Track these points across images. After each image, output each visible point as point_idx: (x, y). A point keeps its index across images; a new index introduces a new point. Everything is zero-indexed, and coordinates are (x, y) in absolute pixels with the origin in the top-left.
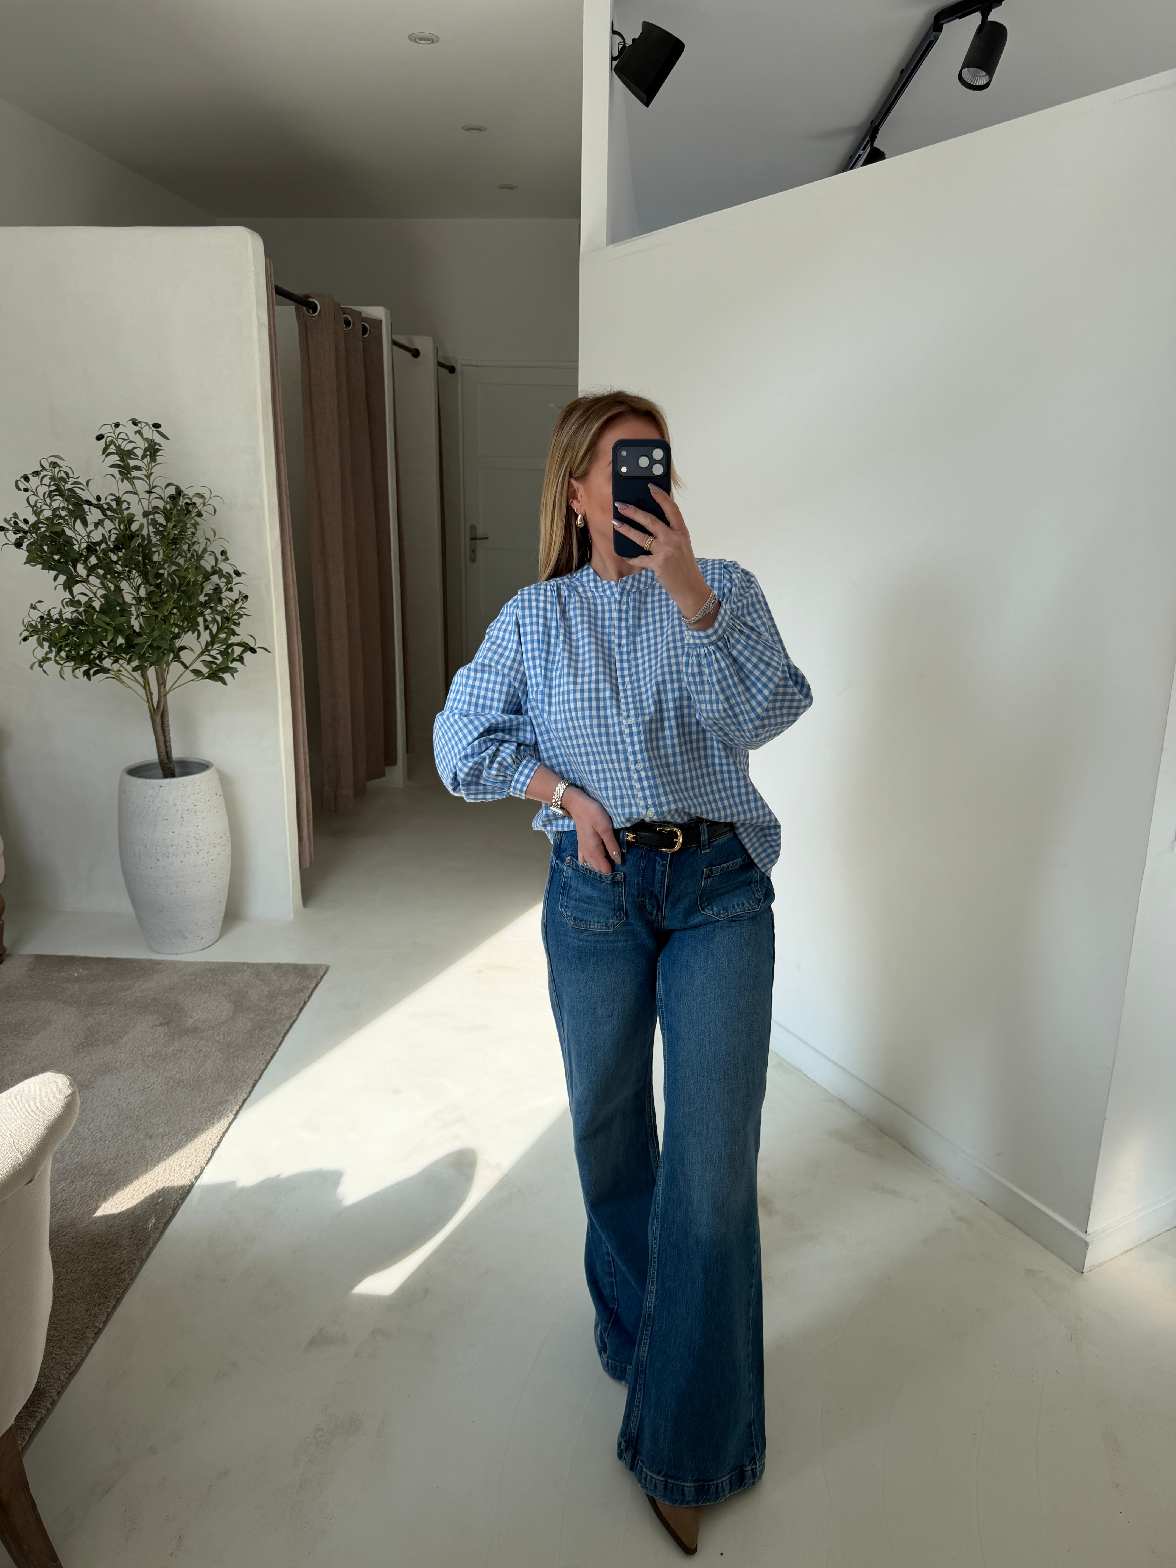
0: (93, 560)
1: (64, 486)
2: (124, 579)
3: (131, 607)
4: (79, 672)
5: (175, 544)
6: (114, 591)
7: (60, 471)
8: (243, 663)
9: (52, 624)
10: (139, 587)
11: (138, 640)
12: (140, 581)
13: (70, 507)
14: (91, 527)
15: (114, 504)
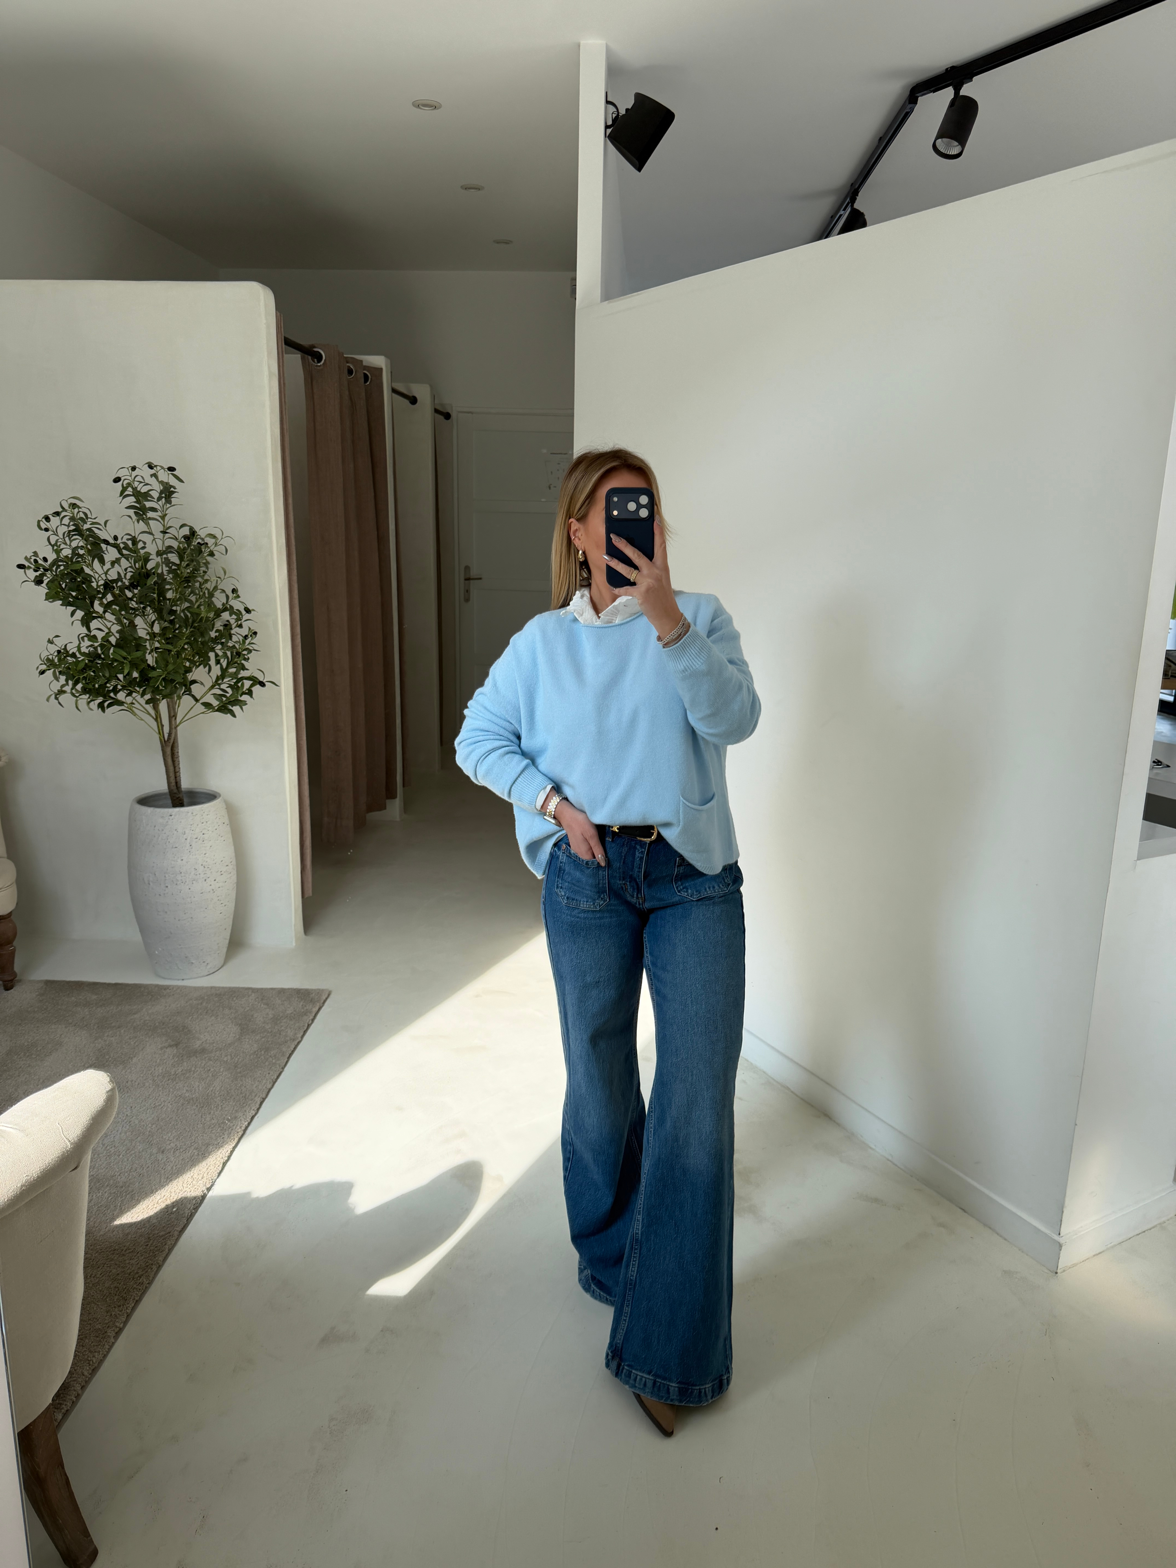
0: (110, 598)
1: (82, 526)
2: (138, 615)
3: (146, 642)
4: (94, 705)
5: (188, 581)
6: (128, 626)
7: (79, 512)
8: (251, 696)
9: (69, 658)
10: (153, 622)
11: (153, 674)
12: (154, 618)
13: (89, 546)
14: (108, 565)
15: (130, 543)
